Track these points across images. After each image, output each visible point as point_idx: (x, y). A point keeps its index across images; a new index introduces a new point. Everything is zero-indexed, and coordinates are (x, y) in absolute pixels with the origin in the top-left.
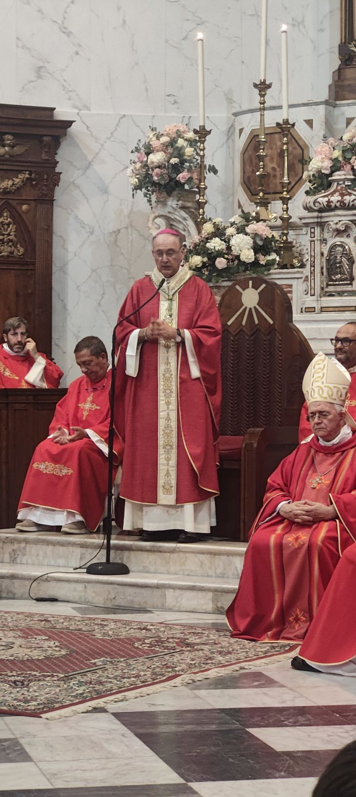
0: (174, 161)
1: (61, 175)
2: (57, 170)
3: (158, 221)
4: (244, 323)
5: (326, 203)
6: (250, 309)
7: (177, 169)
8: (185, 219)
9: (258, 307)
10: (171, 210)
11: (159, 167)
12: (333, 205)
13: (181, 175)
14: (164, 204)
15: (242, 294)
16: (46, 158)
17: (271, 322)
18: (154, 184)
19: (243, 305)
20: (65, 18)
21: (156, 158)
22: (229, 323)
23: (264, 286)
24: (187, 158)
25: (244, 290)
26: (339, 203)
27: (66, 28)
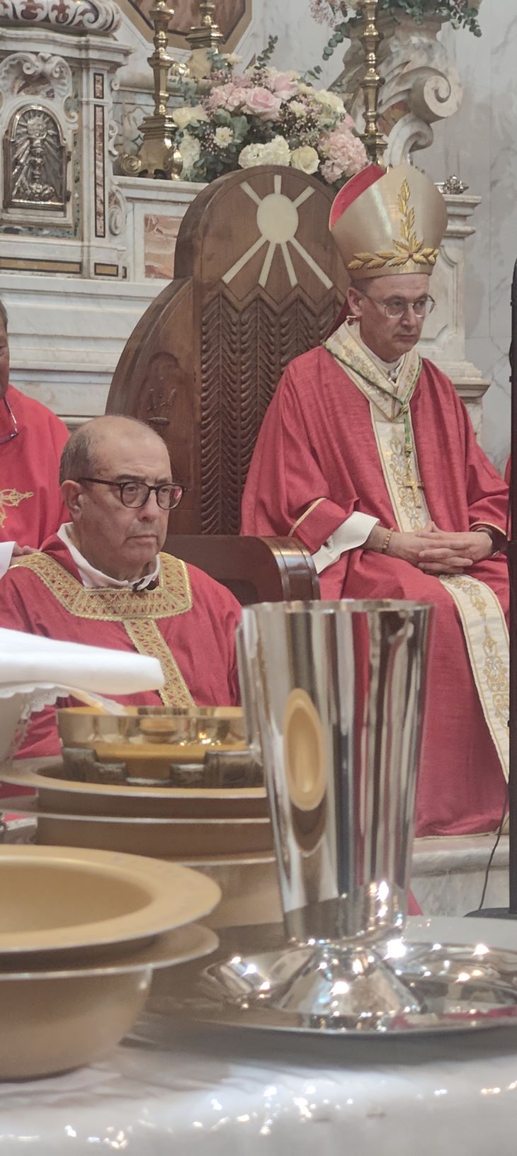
4: (263, 281)
5: (23, 7)
6: (278, 248)
9: (295, 243)
12: (41, 15)
15: (257, 206)
17: (328, 284)
19: (260, 235)
22: (227, 278)
23: (309, 191)
25: (262, 196)
26: (56, 13)
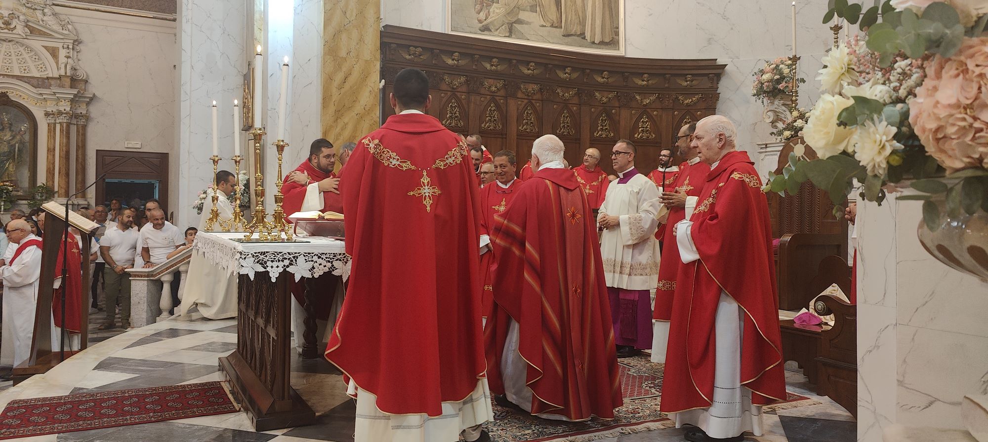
0: (777, 77)
1: (720, 95)
2: (718, 92)
3: (769, 113)
7: (778, 82)
8: (785, 111)
9: (804, 155)
10: (777, 107)
11: (768, 82)
13: (781, 85)
14: (772, 103)
16: (711, 86)
18: (765, 92)
20: (725, 11)
21: (766, 77)
24: (786, 75)
27: (725, 16)
